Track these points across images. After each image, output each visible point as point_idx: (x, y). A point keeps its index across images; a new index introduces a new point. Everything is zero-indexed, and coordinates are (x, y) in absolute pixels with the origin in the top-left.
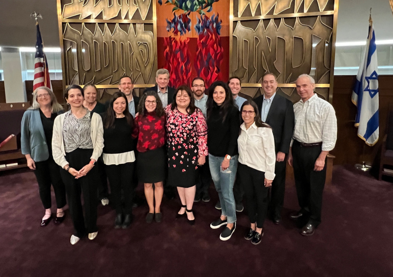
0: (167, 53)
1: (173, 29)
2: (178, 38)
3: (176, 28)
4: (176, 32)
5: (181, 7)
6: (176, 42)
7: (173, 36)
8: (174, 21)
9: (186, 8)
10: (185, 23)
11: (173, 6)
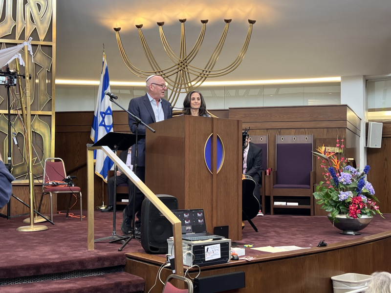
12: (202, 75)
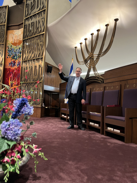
0: (8, 73)
1: (10, 66)
2: (12, 68)
3: (11, 65)
4: (11, 67)
5: (13, 59)
6: (11, 70)
7: (10, 68)
8: (11, 63)
9: (15, 58)
10: (14, 63)
11: (11, 58)
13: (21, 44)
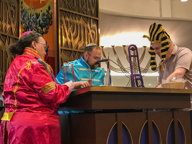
12: (144, 72)
13: (41, 9)
